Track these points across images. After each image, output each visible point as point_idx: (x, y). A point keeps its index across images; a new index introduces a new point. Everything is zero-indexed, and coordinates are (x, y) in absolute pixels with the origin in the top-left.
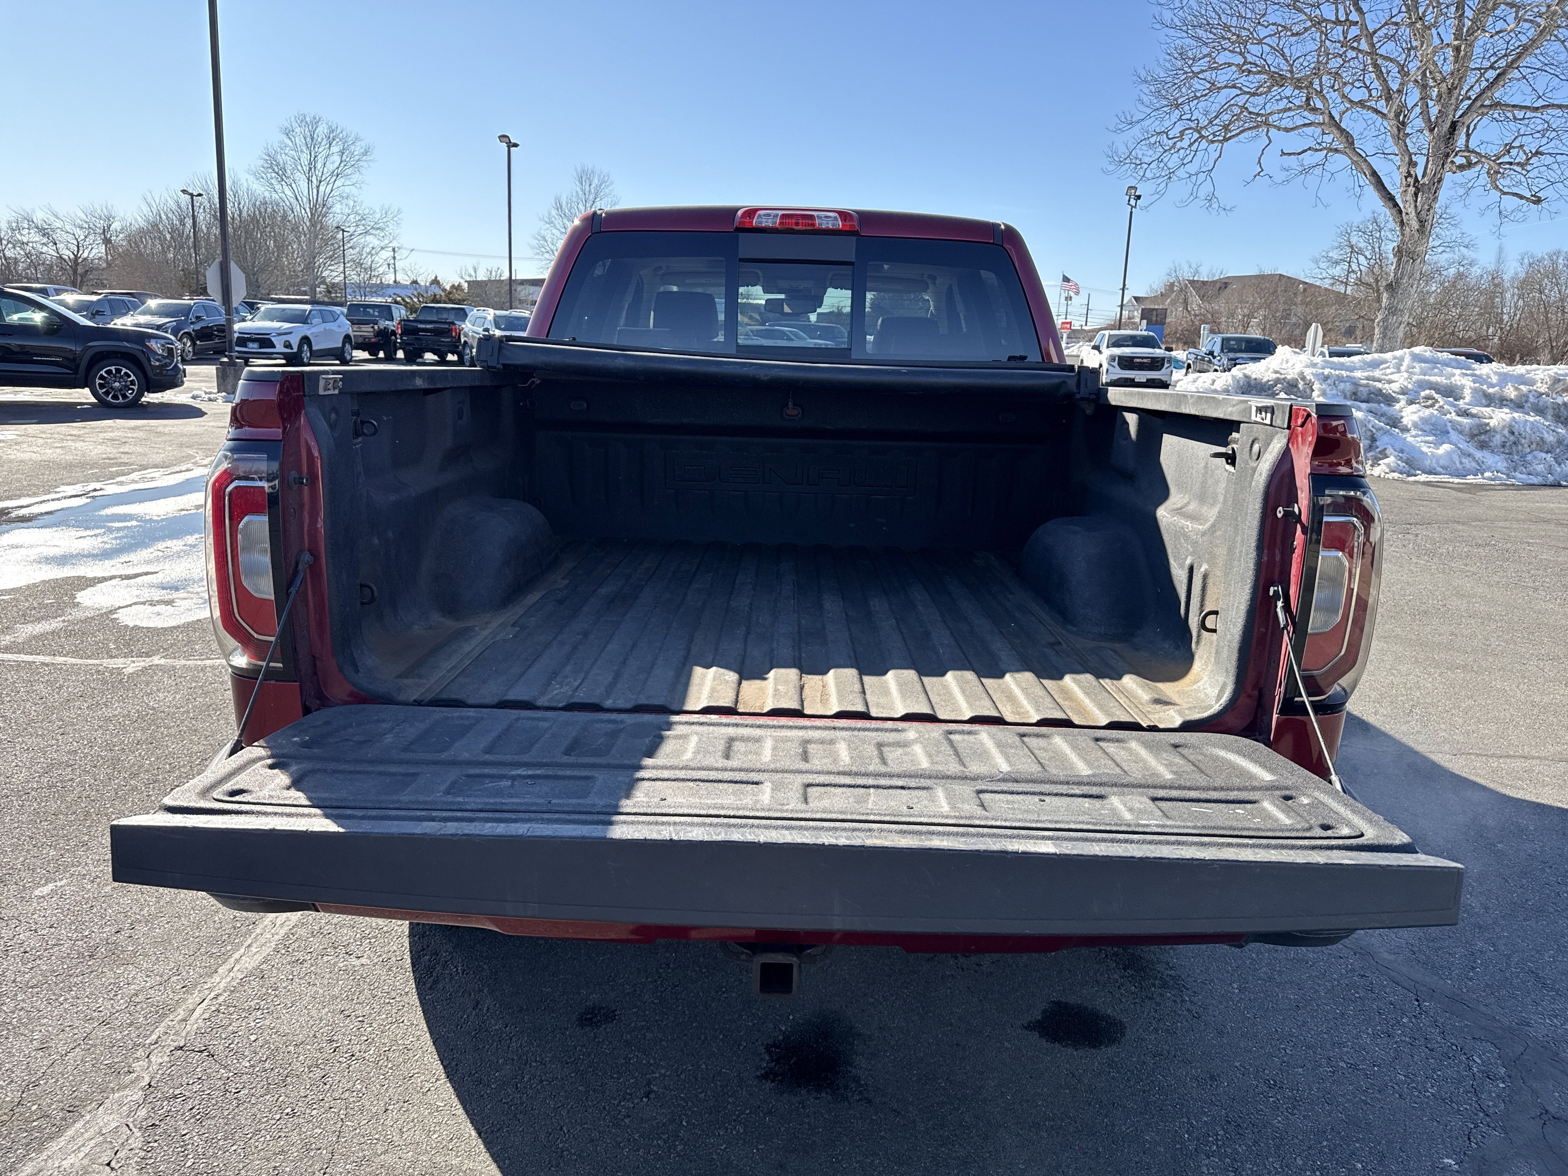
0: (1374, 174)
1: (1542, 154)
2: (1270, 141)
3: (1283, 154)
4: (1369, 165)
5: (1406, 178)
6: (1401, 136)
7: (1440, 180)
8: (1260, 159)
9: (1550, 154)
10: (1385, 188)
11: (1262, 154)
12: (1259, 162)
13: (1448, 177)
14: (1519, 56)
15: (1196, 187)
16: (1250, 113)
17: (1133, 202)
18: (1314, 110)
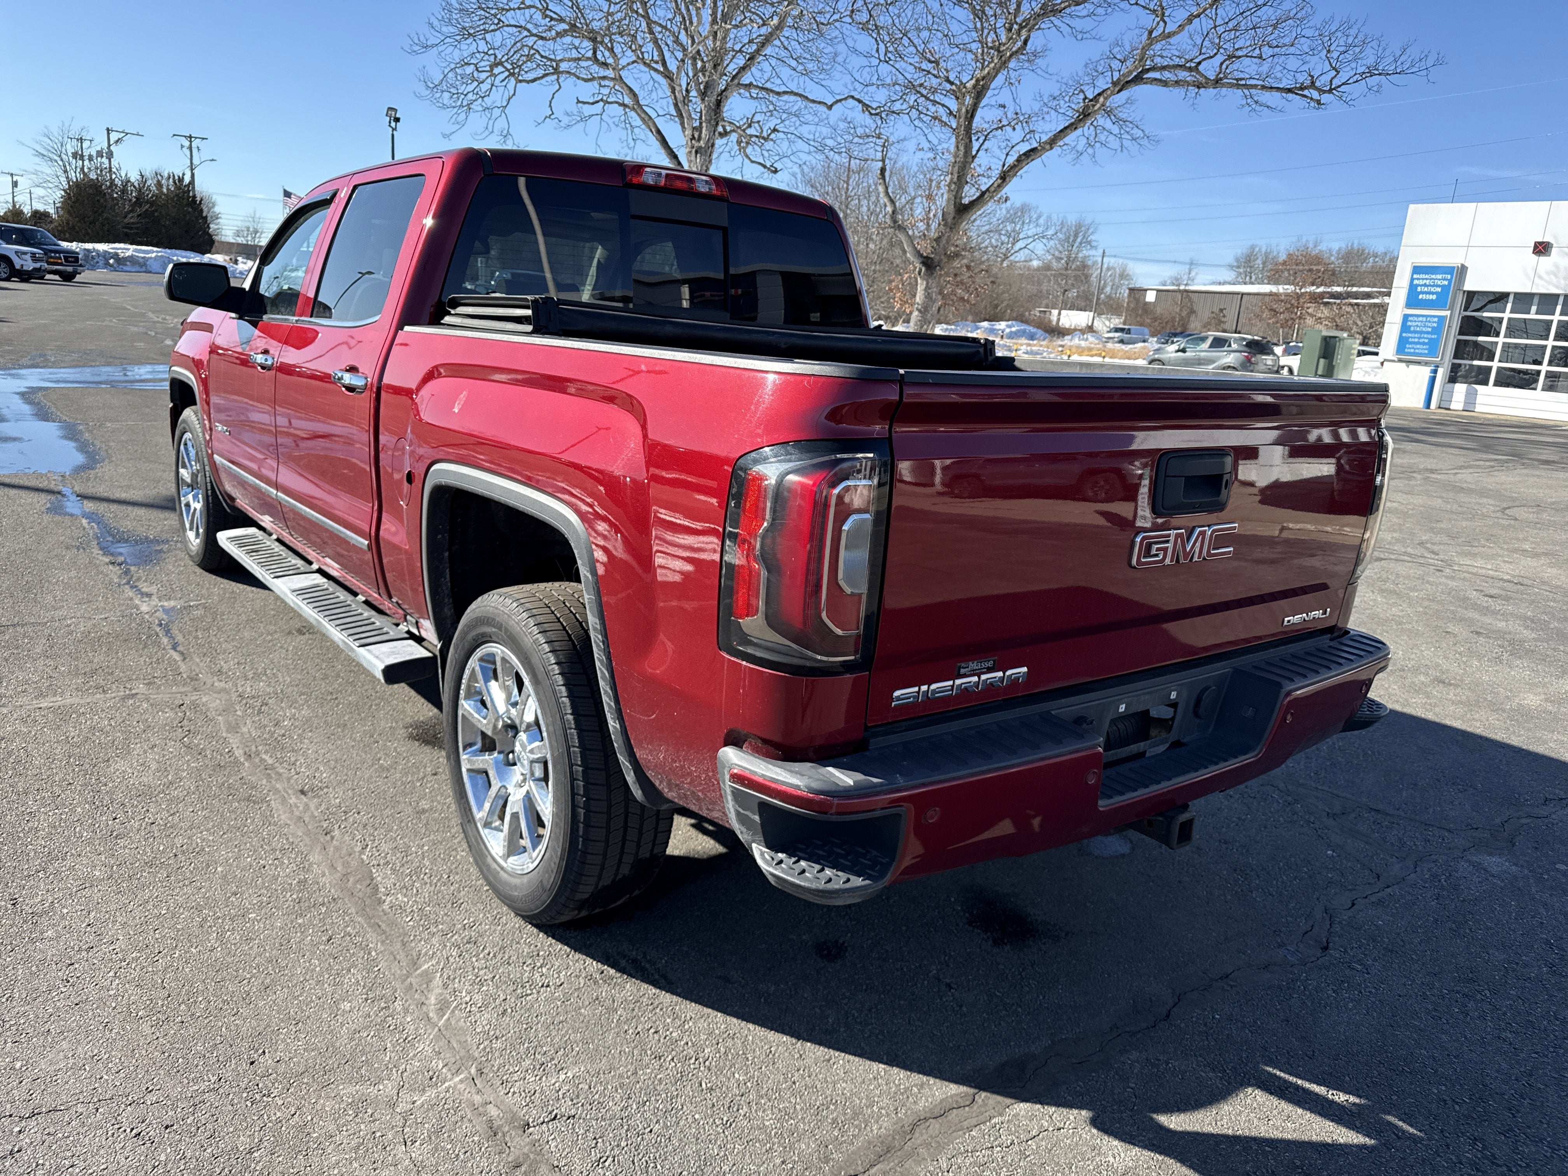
0: (659, 132)
1: (778, 131)
2: (560, 87)
3: (579, 102)
4: (654, 123)
5: (691, 140)
6: (686, 101)
7: (713, 145)
8: (551, 102)
9: (784, 132)
10: (669, 146)
11: (553, 98)
12: (550, 106)
13: (719, 142)
14: (763, 45)
15: (491, 122)
16: (542, 56)
17: (393, 124)
18: (605, 65)
